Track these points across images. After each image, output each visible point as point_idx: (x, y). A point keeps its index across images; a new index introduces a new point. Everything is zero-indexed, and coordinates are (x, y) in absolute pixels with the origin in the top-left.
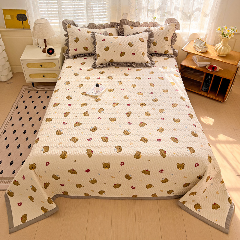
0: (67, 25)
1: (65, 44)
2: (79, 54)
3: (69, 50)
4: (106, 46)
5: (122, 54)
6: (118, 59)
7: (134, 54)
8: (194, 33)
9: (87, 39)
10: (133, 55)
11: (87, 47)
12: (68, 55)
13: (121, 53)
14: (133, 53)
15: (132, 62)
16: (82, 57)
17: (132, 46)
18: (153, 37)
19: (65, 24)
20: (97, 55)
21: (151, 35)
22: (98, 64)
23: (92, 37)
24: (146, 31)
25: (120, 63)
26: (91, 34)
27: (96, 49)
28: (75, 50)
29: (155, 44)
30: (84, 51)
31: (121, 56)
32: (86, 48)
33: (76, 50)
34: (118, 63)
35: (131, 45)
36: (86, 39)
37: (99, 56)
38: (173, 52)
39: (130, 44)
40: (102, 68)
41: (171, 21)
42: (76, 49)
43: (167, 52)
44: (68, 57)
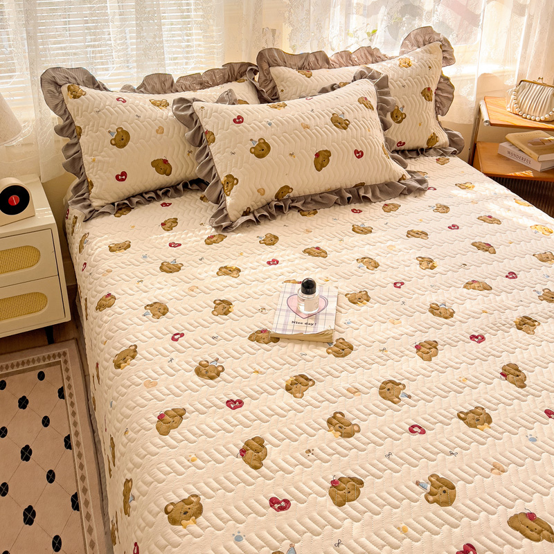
0: (64, 89)
1: (65, 166)
2: (133, 192)
3: (91, 185)
4: (256, 139)
5: (321, 158)
6: (307, 181)
7: (359, 154)
8: (485, 74)
9: (160, 131)
10: (358, 157)
11: (165, 162)
12: (90, 205)
13: (317, 155)
14: (356, 152)
15: (356, 186)
16: (150, 200)
17: (347, 125)
18: (388, 94)
19: (56, 83)
20: (223, 179)
21: (382, 85)
22: (236, 213)
23: (179, 118)
24: (362, 75)
25: (311, 195)
26: (177, 109)
27: (211, 159)
28: (117, 177)
29: (398, 116)
30: (156, 179)
31: (319, 166)
32: (162, 166)
33: (122, 177)
34: (306, 197)
35: (340, 123)
36: (157, 131)
37: (231, 180)
38: (450, 139)
39: (337, 121)
40: (258, 222)
41: (427, 38)
42: (124, 174)
43: (433, 139)
44: (93, 214)
